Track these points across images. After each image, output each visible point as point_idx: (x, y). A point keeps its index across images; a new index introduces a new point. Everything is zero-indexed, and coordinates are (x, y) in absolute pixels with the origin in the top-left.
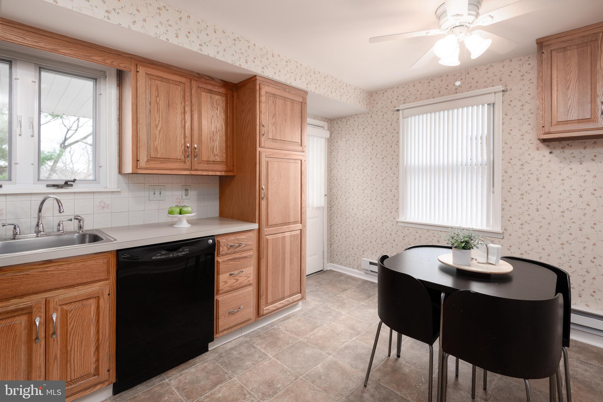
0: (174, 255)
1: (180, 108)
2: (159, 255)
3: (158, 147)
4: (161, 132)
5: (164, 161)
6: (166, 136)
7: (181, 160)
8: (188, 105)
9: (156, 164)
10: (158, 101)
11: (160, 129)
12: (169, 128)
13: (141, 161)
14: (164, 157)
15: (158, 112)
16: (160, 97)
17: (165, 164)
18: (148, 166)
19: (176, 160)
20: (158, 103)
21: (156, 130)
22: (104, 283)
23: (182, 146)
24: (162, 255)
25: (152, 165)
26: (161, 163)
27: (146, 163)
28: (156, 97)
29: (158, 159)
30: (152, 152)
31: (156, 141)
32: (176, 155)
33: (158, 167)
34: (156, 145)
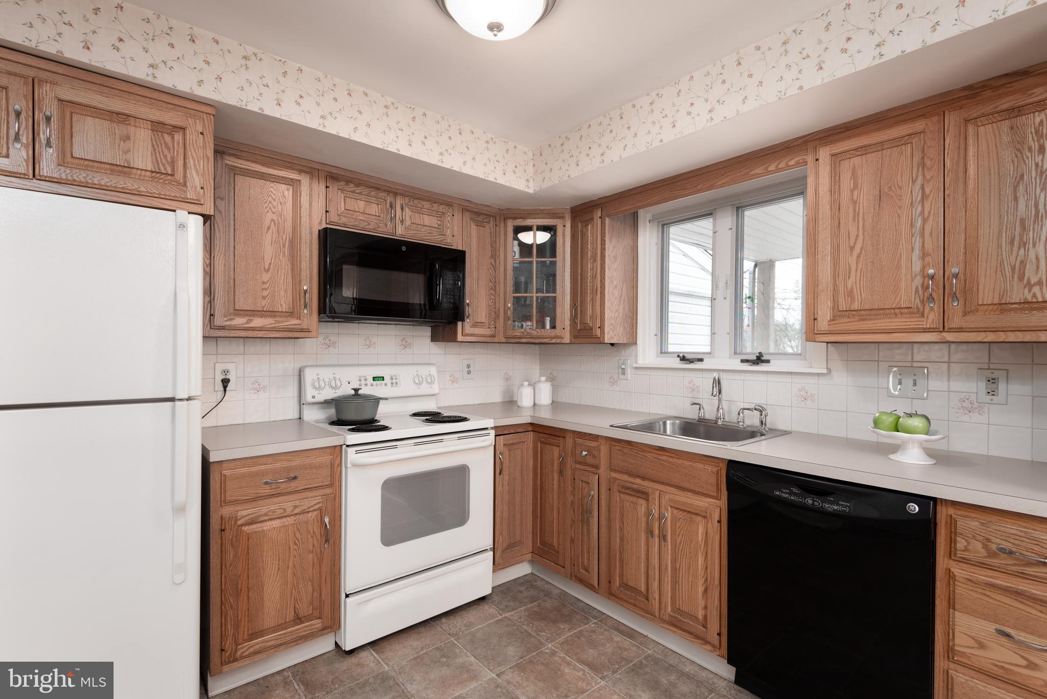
0: (816, 503)
1: (909, 192)
2: (787, 491)
3: (855, 289)
4: (862, 258)
5: (869, 315)
6: (873, 262)
7: (911, 310)
8: (932, 177)
9: (849, 322)
10: (855, 198)
11: (859, 251)
12: (881, 245)
13: (819, 319)
14: (867, 307)
15: (854, 221)
16: (859, 189)
17: (869, 322)
18: (833, 328)
19: (897, 311)
20: (855, 202)
21: (851, 256)
22: (715, 503)
23: (916, 276)
24: (791, 493)
25: (845, 324)
26: (859, 320)
27: (830, 323)
28: (852, 191)
29: (855, 313)
30: (841, 300)
31: (849, 277)
32: (898, 299)
33: (852, 328)
34: (849, 286)
